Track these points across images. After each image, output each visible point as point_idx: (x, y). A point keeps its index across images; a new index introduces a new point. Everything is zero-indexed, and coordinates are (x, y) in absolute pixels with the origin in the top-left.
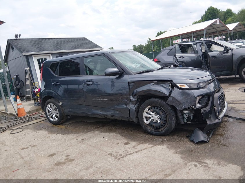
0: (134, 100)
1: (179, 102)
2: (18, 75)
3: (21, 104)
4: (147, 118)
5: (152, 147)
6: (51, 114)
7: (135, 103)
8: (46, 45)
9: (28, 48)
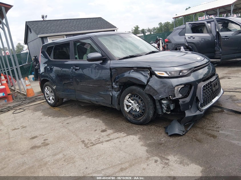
0: (116, 87)
1: (156, 91)
2: (36, 56)
3: (30, 85)
4: (128, 106)
5: (125, 136)
6: (49, 96)
7: (117, 89)
8: (61, 27)
9: (44, 29)
